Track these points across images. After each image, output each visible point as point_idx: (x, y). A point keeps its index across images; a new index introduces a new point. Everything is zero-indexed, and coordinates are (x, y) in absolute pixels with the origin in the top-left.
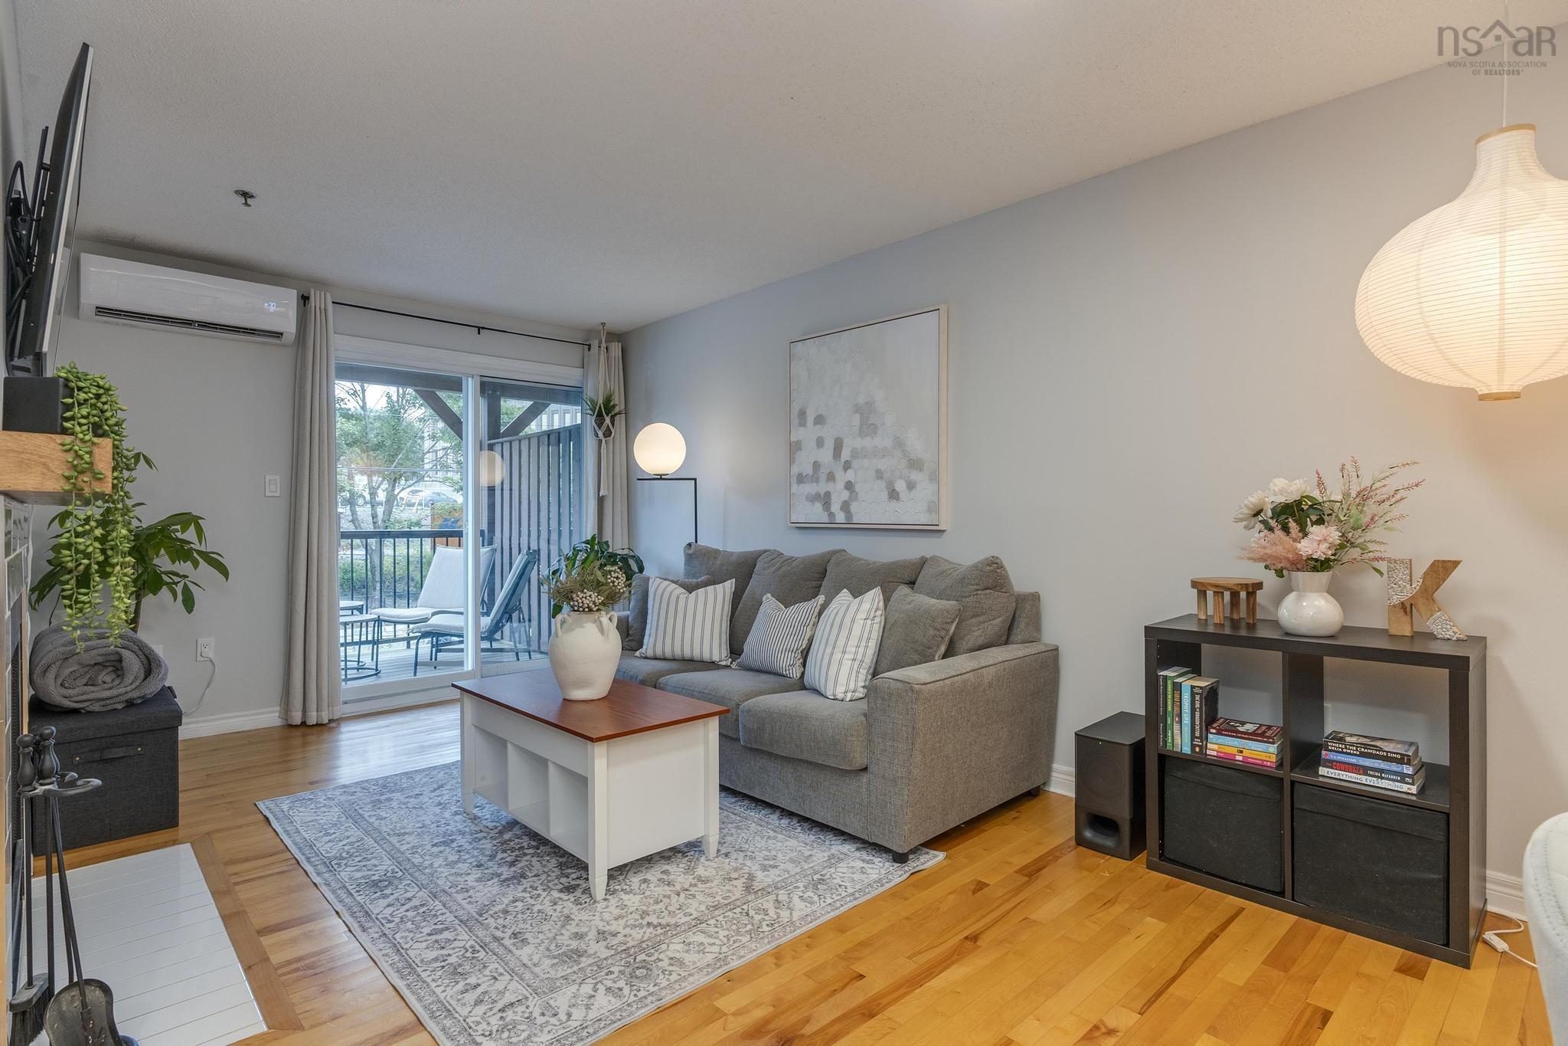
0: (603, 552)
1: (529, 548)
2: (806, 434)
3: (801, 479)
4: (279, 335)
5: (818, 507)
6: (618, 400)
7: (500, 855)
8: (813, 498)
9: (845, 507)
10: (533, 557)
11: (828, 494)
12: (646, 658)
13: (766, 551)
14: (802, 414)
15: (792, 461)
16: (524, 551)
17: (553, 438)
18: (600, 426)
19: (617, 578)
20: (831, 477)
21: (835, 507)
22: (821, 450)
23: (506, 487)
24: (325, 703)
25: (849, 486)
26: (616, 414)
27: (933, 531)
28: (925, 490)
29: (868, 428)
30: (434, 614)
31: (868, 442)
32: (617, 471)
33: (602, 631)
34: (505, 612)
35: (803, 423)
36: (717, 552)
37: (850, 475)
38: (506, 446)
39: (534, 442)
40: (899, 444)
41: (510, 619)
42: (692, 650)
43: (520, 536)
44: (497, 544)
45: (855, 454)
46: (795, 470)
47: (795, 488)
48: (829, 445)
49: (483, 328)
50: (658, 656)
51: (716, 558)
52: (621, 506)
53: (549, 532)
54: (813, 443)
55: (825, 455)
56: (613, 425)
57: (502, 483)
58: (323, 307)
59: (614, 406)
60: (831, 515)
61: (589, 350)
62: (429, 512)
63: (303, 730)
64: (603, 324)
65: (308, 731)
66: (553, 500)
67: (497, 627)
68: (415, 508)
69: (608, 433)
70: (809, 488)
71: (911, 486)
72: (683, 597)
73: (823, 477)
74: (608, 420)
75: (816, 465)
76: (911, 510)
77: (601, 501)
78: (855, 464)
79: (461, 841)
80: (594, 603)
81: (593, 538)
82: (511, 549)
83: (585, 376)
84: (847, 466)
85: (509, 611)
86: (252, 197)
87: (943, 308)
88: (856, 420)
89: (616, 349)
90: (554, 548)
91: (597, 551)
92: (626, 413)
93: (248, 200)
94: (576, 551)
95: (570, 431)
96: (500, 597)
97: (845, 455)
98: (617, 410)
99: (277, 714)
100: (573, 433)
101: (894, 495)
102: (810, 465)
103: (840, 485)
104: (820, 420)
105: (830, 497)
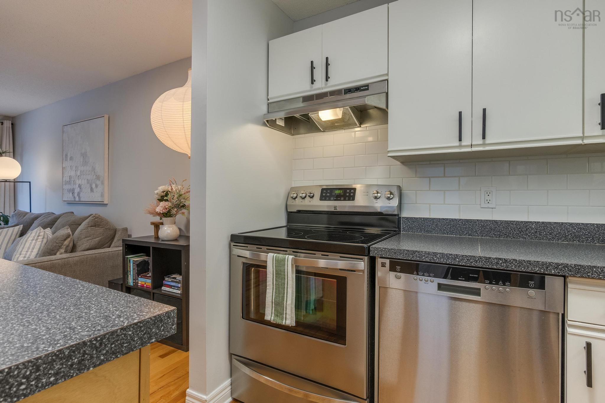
2: (68, 164)
3: (66, 183)
5: (71, 194)
8: (69, 191)
9: (79, 194)
14: (66, 155)
15: (63, 175)
20: (74, 182)
21: (76, 195)
22: (72, 171)
25: (80, 186)
27: (103, 205)
28: (100, 188)
29: (85, 162)
31: (85, 168)
35: (66, 160)
36: (27, 213)
37: (80, 182)
40: (94, 169)
45: (81, 172)
46: (64, 179)
47: (64, 187)
54: (70, 168)
55: (73, 173)
60: (74, 197)
70: (68, 187)
71: (97, 186)
73: (72, 182)
76: (96, 197)
78: (81, 177)
84: (79, 178)
87: (107, 115)
88: (82, 159)
92: (13, 152)
101: (92, 190)
102: (69, 177)
103: (77, 186)
104: (71, 159)
105: (74, 190)
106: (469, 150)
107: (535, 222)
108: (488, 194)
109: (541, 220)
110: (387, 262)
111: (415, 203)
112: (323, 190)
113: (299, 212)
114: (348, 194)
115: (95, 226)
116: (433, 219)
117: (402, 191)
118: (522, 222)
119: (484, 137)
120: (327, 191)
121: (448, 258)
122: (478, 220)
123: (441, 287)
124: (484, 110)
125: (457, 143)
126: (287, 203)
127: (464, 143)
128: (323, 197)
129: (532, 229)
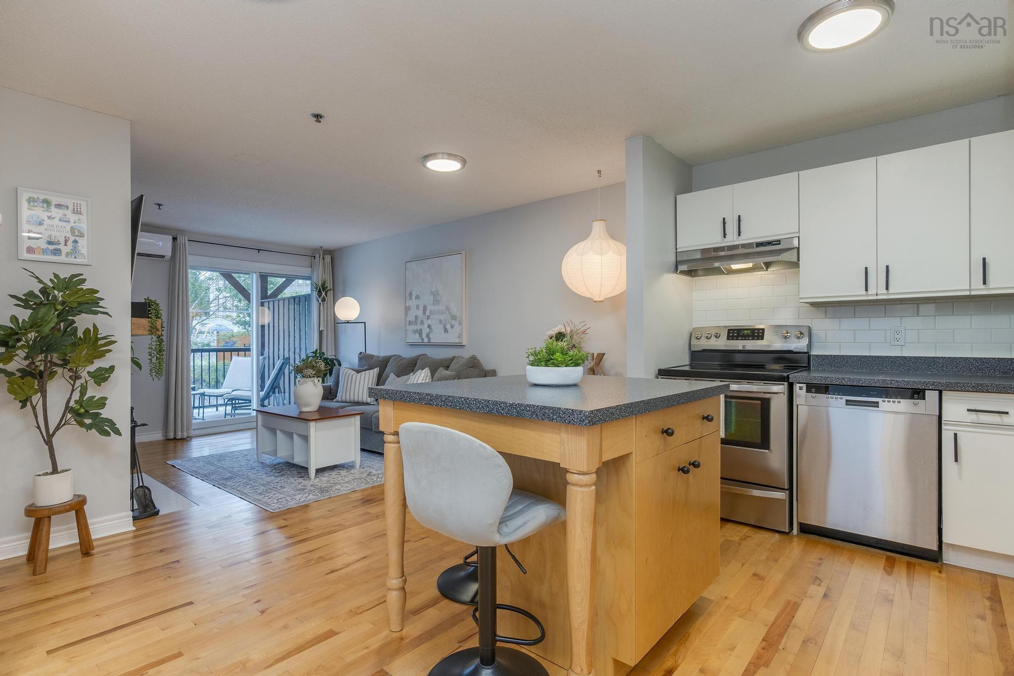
0: (321, 357)
1: (284, 357)
2: (412, 303)
3: (410, 323)
4: (163, 257)
5: (417, 335)
6: (329, 285)
7: (274, 471)
8: (415, 332)
9: (428, 335)
10: (286, 361)
11: (421, 330)
12: (338, 402)
13: (395, 355)
14: (411, 294)
15: (406, 314)
16: (281, 357)
17: (296, 300)
18: (320, 296)
19: (321, 364)
20: (422, 323)
21: (424, 336)
22: (418, 310)
23: (271, 325)
24: (185, 429)
25: (429, 326)
26: (328, 291)
27: (460, 346)
28: (457, 328)
29: (436, 302)
30: (233, 391)
31: (436, 308)
32: (329, 318)
33: (315, 385)
34: (272, 388)
35: (411, 298)
36: (373, 356)
37: (429, 322)
38: (271, 304)
39: (286, 302)
40: (448, 309)
41: (274, 393)
42: (358, 398)
43: (279, 351)
44: (266, 355)
45: (431, 311)
46: (408, 319)
47: (408, 327)
48: (421, 308)
49: (261, 250)
50: (343, 401)
51: (372, 359)
52: (331, 335)
53: (295, 348)
54: (415, 307)
55: (420, 313)
56: (326, 296)
57: (269, 324)
58: (183, 243)
59: (327, 287)
60: (422, 339)
61: (314, 259)
62: (216, 337)
63: (175, 441)
64: (321, 247)
65: (177, 441)
66: (297, 328)
67: (267, 396)
68: (205, 335)
69: (324, 300)
70: (414, 327)
71: (452, 327)
72: (355, 376)
73: (419, 322)
74: (324, 294)
75: (416, 317)
76: (452, 338)
77: (321, 333)
78: (431, 317)
79: (257, 468)
80: (311, 374)
81: (316, 350)
82: (274, 357)
83: (313, 271)
84: (428, 318)
85: (274, 388)
86: (162, 205)
87: (464, 253)
88: (432, 298)
89: (328, 259)
90: (297, 357)
91: (318, 357)
92: (333, 290)
93: (161, 207)
94: (308, 357)
95: (305, 297)
96: (268, 383)
97: (428, 313)
98: (328, 288)
99: (161, 434)
100: (307, 298)
101: (446, 331)
102: (414, 317)
103: (426, 326)
104: (417, 297)
105: (422, 331)
106: (875, 298)
107: (942, 357)
108: (898, 333)
109: (947, 356)
110: (804, 386)
111: (825, 341)
112: (729, 330)
113: (704, 351)
114: (756, 334)
115: (473, 367)
116: (843, 356)
117: (812, 331)
118: (930, 357)
119: (887, 288)
120: (734, 331)
121: (854, 381)
122: (887, 356)
123: (848, 403)
124: (887, 267)
125: (864, 292)
126: (692, 343)
127: (870, 292)
128: (729, 338)
129: (940, 363)
